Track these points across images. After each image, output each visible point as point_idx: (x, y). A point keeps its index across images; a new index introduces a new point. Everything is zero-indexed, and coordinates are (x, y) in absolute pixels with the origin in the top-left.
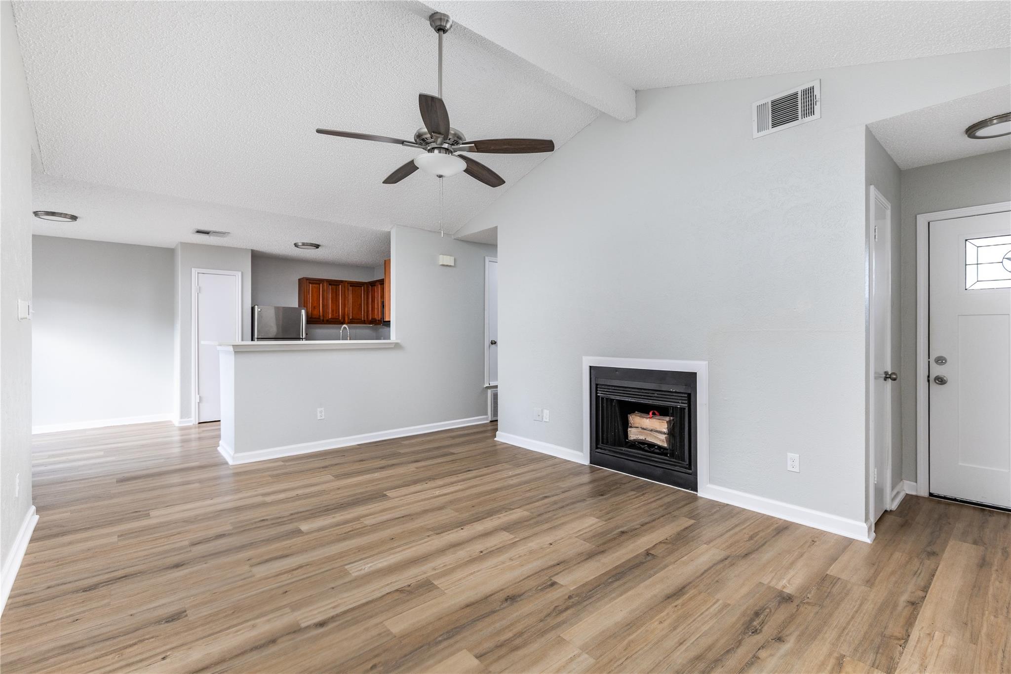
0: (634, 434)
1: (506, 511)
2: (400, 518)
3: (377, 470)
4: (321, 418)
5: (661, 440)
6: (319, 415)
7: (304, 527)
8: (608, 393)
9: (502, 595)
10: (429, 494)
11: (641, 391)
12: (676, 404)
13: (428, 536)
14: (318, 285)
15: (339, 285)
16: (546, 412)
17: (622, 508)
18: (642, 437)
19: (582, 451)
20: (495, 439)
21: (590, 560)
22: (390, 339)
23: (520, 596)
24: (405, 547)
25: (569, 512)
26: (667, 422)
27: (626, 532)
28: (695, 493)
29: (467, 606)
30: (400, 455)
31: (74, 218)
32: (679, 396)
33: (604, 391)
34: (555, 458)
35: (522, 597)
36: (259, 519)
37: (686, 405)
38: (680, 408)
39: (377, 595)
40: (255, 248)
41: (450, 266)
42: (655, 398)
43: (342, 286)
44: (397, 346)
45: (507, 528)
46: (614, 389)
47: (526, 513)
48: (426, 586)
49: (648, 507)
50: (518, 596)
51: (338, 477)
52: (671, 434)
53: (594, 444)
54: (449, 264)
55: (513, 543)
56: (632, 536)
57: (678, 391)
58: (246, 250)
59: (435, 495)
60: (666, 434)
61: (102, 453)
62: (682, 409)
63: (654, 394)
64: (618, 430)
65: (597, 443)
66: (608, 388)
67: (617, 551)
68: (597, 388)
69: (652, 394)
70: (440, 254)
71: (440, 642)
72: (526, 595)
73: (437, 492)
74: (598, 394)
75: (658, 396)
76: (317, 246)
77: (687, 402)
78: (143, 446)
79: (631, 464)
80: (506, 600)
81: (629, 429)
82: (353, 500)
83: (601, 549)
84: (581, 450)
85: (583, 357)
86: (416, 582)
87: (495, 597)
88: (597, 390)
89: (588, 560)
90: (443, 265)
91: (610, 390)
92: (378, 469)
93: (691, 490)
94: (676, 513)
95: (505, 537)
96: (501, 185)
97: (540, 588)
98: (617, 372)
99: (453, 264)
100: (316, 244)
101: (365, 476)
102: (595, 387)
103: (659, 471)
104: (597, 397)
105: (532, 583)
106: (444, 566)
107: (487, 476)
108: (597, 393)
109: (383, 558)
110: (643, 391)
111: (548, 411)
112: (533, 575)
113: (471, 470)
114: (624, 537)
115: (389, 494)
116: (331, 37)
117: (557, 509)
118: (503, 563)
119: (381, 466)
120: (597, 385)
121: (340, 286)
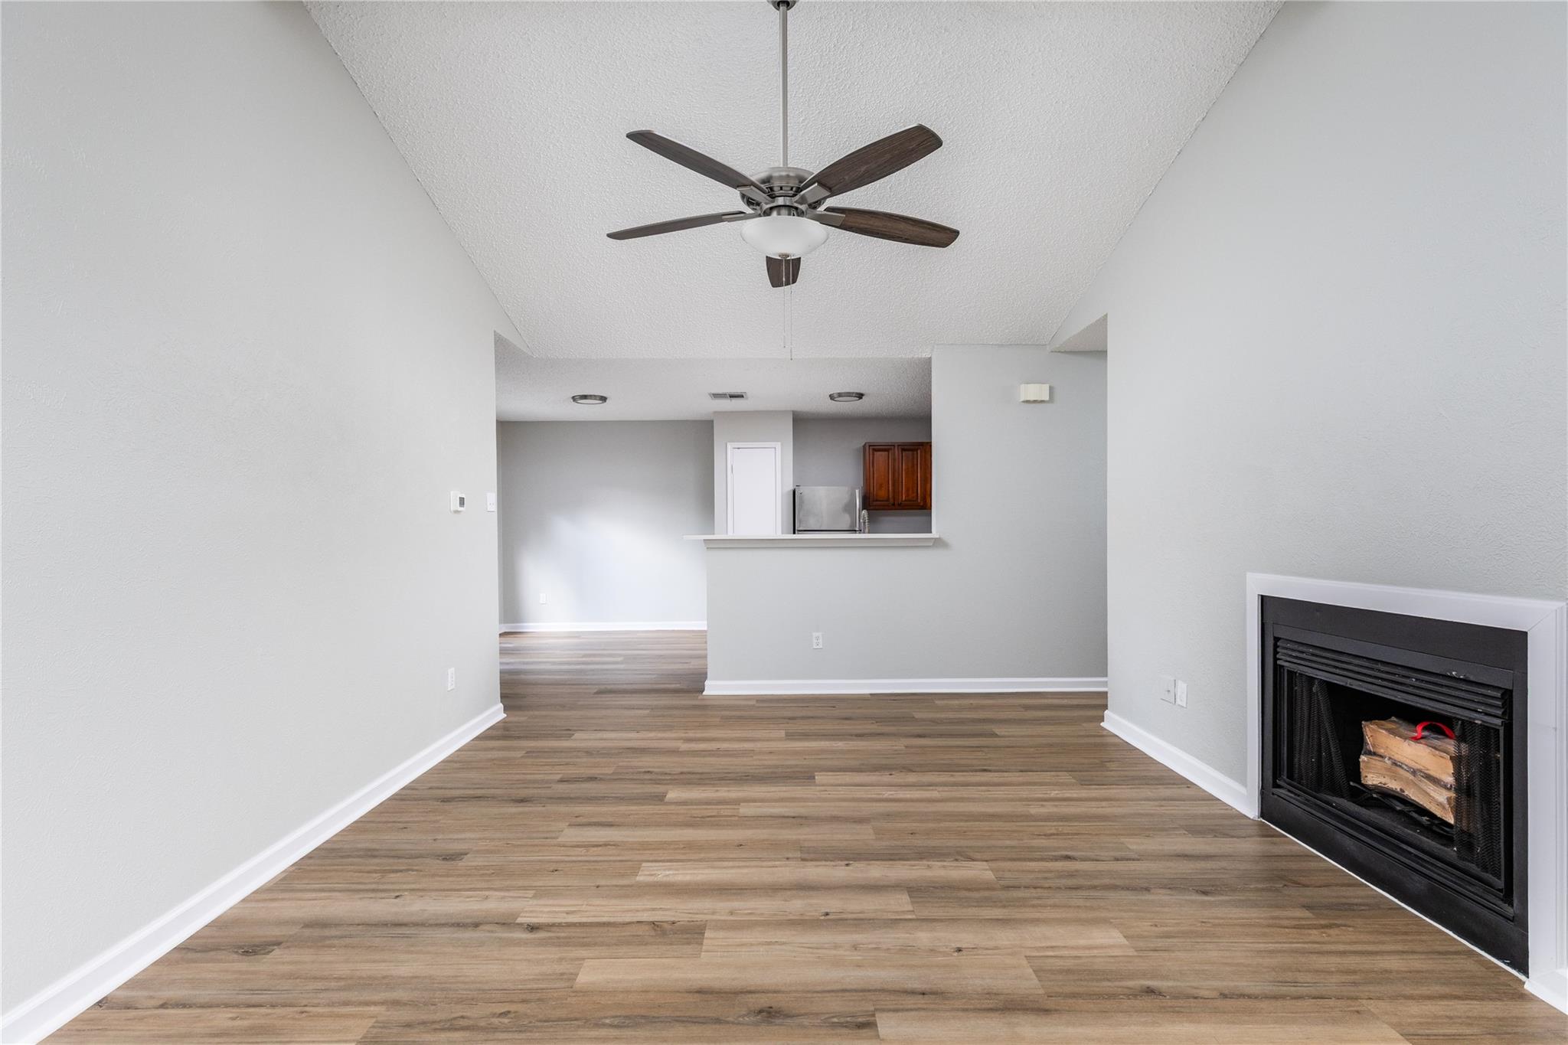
0: (1373, 775)
1: (957, 860)
2: (788, 817)
3: (850, 737)
4: (818, 647)
5: (1439, 801)
6: (815, 641)
7: (673, 794)
8: (1299, 662)
9: (763, 1001)
10: (874, 792)
11: (1374, 666)
12: (1467, 713)
13: (788, 859)
14: (886, 453)
15: (917, 450)
16: (1182, 687)
17: (1219, 937)
18: (1394, 785)
19: (1244, 783)
20: (1102, 724)
21: (997, 1014)
22: (931, 532)
23: (787, 1016)
24: (741, 864)
25: (1081, 902)
26: (1451, 758)
27: (1160, 994)
28: (1522, 977)
29: (700, 992)
30: (913, 720)
31: (603, 399)
32: (1477, 694)
33: (1290, 656)
34: (1188, 784)
35: (789, 1021)
36: (643, 770)
37: (1498, 722)
38: (1481, 725)
39: (628, 918)
40: (795, 409)
41: (1042, 402)
42: (1410, 690)
43: (921, 452)
44: (939, 543)
45: (916, 891)
46: (1313, 655)
47: (989, 875)
48: (692, 933)
49: (1303, 960)
50: (785, 1015)
51: (790, 736)
52: (1463, 790)
53: (1269, 774)
54: (1039, 399)
55: (896, 919)
56: (1163, 1010)
57: (1472, 678)
58: (784, 412)
59: (881, 796)
60: (1449, 789)
61: (620, 659)
62: (1486, 729)
63: (1408, 677)
64: (1329, 754)
65: (1276, 774)
66: (1301, 648)
67: (1082, 1025)
68: (1276, 646)
69: (1404, 676)
70: (1021, 384)
71: (604, 1025)
72: (798, 1020)
73: (888, 793)
74: (1279, 662)
75: (1418, 684)
76: (860, 396)
77: (1499, 712)
78: (660, 656)
79: (1349, 844)
80: (760, 1012)
81: (1363, 758)
82: (768, 773)
83: (1050, 1004)
84: (1243, 780)
85: (1249, 575)
86: (688, 921)
87: (751, 999)
88: (1276, 653)
89: (992, 1015)
90: (1028, 402)
91: (1304, 656)
92: (852, 735)
93: (1508, 964)
94: (1372, 1006)
95: (900, 903)
96: (955, 239)
97: (835, 1020)
98: (1318, 614)
99: (1047, 398)
100: (857, 393)
101: (823, 743)
102: (1271, 644)
103: (1418, 884)
104: (1277, 669)
105: (836, 1005)
106: (750, 914)
107: (1003, 788)
108: (1275, 659)
109: (695, 869)
110: (1380, 666)
111: (1186, 685)
112: (856, 991)
113: (990, 771)
114: (1147, 1002)
115: (820, 778)
116: (691, 89)
117: (1060, 888)
118: (836, 947)
119: (859, 732)
120: (1277, 639)
121: (919, 451)
